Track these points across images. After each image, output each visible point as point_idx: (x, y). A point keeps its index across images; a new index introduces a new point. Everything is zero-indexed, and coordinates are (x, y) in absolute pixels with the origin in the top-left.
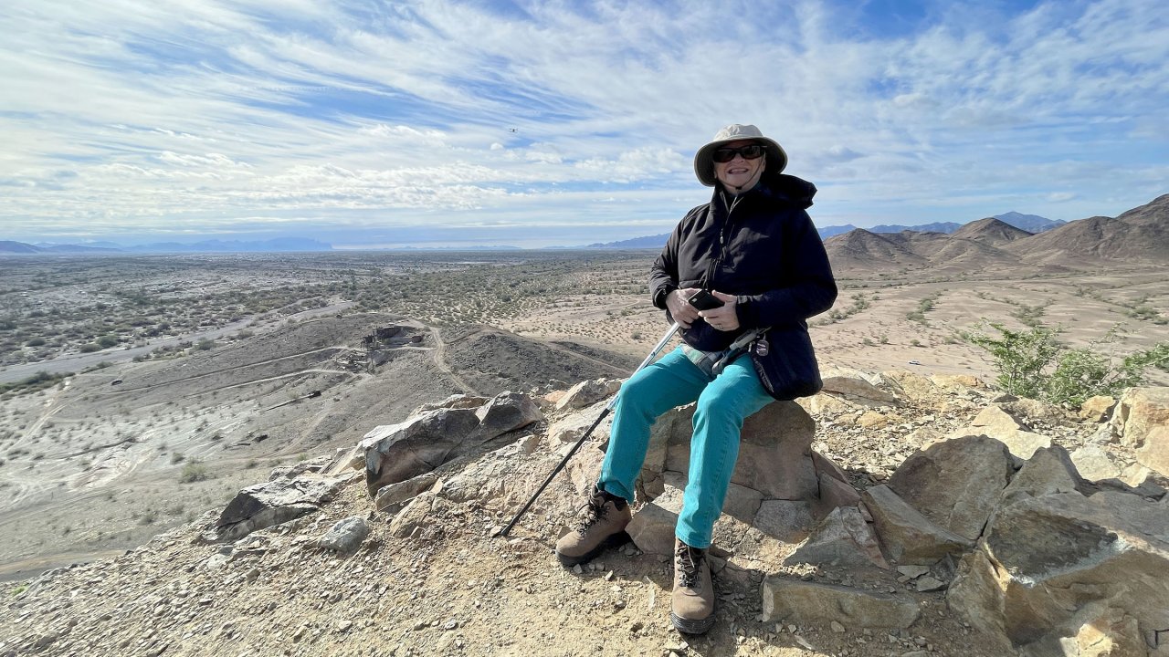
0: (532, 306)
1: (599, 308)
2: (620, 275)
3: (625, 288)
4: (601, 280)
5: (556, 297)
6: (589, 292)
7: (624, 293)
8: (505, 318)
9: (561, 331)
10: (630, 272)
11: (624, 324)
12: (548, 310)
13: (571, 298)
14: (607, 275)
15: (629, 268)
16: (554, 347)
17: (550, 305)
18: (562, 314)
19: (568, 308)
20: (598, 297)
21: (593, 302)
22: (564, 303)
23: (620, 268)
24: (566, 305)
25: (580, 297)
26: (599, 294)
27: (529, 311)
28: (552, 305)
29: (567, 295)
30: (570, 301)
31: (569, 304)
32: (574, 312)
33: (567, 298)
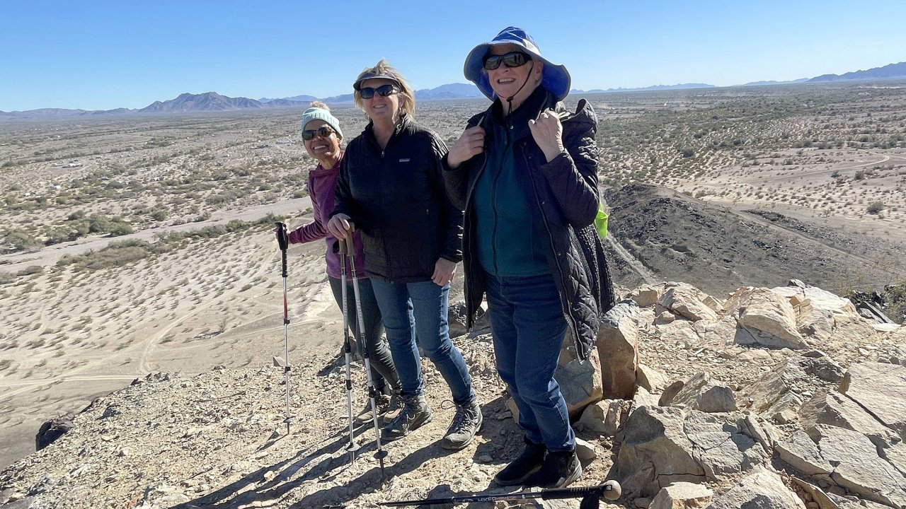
0: (724, 162)
1: (821, 167)
2: (860, 120)
3: (865, 140)
4: (827, 127)
5: (757, 152)
6: (807, 145)
7: (863, 147)
8: (687, 177)
9: (761, 197)
10: (876, 117)
11: (859, 191)
12: (746, 169)
13: (780, 153)
14: (838, 119)
15: (875, 109)
16: (748, 218)
17: (748, 162)
18: (765, 175)
19: (774, 167)
20: (821, 152)
21: (813, 159)
22: (769, 160)
23: (861, 110)
24: (771, 163)
25: (793, 152)
26: (821, 148)
27: (718, 169)
28: (752, 162)
29: (774, 149)
30: (777, 156)
31: (776, 160)
32: (783, 172)
33: (773, 153)
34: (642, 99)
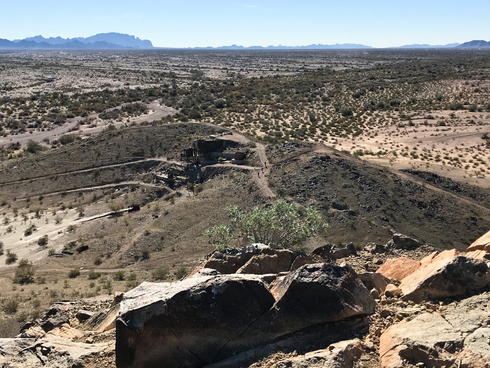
0: (380, 122)
1: (472, 129)
4: (477, 91)
5: (412, 113)
6: (460, 107)
8: (344, 136)
9: (416, 157)
12: (402, 129)
13: (434, 115)
16: (405, 177)
17: (404, 123)
18: (420, 136)
19: (428, 128)
20: (471, 114)
21: (464, 121)
22: (423, 121)
24: (426, 124)
25: (446, 114)
26: (472, 110)
27: (376, 128)
28: (407, 122)
29: (429, 110)
30: (431, 118)
31: (430, 121)
32: (435, 133)
33: (427, 114)
34: (301, 57)
